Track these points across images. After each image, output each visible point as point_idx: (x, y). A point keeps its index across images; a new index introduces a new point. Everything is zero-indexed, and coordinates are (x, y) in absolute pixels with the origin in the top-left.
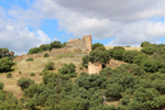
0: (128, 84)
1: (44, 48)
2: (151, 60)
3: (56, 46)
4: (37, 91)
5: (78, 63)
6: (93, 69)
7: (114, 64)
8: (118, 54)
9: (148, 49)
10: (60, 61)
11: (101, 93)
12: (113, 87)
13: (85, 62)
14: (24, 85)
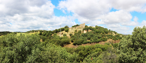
0: (92, 36)
1: (75, 26)
2: (97, 30)
3: (77, 25)
4: (73, 37)
5: (82, 30)
6: (85, 32)
7: (90, 31)
8: (91, 28)
9: (97, 27)
10: (78, 30)
11: (86, 38)
12: (89, 36)
13: (84, 30)
14: (71, 35)
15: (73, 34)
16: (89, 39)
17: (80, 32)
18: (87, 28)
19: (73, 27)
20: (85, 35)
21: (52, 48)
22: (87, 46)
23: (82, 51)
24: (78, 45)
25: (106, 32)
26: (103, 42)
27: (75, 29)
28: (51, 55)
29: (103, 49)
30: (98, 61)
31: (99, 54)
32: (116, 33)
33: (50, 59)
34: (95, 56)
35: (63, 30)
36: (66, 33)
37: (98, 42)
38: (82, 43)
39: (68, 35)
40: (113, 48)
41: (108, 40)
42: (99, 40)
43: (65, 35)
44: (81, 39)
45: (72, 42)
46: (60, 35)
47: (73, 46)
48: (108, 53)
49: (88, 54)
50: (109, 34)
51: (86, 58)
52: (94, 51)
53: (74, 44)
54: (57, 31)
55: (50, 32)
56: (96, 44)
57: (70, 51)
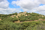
0: (30, 17)
2: (33, 14)
3: (22, 12)
5: (25, 15)
7: (29, 15)
9: (33, 13)
10: (23, 14)
12: (29, 17)
14: (18, 17)
16: (29, 19)
17: (24, 15)
18: (27, 14)
20: (27, 17)
21: (7, 23)
22: (28, 22)
23: (25, 24)
24: (23, 21)
25: (38, 15)
26: (37, 20)
27: (21, 14)
28: (6, 27)
30: (34, 29)
31: (34, 26)
33: (6, 28)
35: (14, 14)
36: (16, 16)
37: (34, 20)
38: (25, 20)
39: (17, 17)
42: (34, 19)
43: (15, 17)
44: (24, 19)
45: (19, 20)
46: (13, 17)
47: (20, 22)
50: (40, 16)
52: (32, 24)
54: (10, 15)
55: (6, 15)
56: (33, 21)
57: (18, 24)
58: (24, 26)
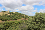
0: (13, 16)
1: (3, 12)
3: (4, 11)
4: (2, 17)
5: (7, 14)
6: (9, 15)
8: (12, 13)
9: (16, 13)
10: (5, 13)
11: (10, 17)
12: (11, 17)
15: (2, 16)
16: (12, 18)
18: (10, 13)
19: (2, 12)
20: (9, 16)
22: (10, 21)
23: (7, 24)
24: (5, 21)
25: (21, 15)
26: (19, 20)
29: (19, 23)
30: (17, 28)
32: (26, 15)
34: (15, 26)
37: (17, 20)
38: (7, 20)
40: (25, 22)
41: (22, 19)
42: (17, 18)
44: (6, 18)
45: (1, 19)
47: (2, 22)
48: (22, 25)
49: (11, 25)
50: (22, 16)
51: (10, 27)
53: (3, 21)
56: (15, 20)
58: (7, 25)
